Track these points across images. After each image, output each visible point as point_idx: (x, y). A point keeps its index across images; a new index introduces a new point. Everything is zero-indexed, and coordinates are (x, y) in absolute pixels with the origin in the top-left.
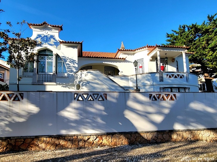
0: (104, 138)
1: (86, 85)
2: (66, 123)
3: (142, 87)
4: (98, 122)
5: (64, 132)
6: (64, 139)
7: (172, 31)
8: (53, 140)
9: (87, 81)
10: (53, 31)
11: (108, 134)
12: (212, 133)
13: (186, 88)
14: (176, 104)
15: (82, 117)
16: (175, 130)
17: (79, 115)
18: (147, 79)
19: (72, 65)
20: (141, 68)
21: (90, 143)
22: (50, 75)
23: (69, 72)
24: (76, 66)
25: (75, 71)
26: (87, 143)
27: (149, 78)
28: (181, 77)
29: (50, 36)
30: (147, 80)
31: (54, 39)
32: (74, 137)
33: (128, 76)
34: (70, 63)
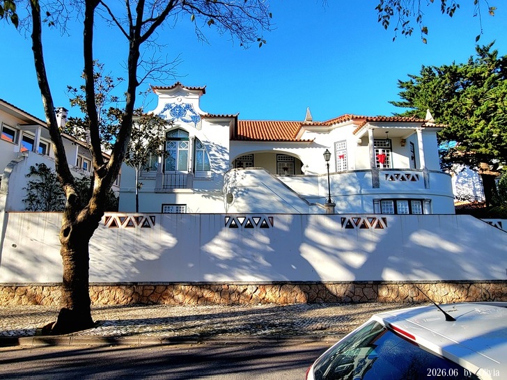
0: (267, 290)
1: (242, 195)
2: (214, 263)
3: (342, 197)
4: (260, 264)
5: (209, 278)
6: (210, 289)
7: (409, 76)
8: (194, 289)
9: (245, 189)
10: (189, 97)
11: (275, 284)
12: (452, 290)
13: (424, 199)
14: (386, 235)
15: (236, 254)
16: (384, 281)
17: (231, 251)
18: (350, 182)
19: (219, 156)
20: (342, 159)
21: (247, 297)
22: (184, 174)
23: (216, 169)
24: (227, 157)
25: (224, 167)
26: (242, 297)
27: (354, 180)
28: (413, 179)
29: (184, 105)
30: (350, 184)
31: (191, 110)
32: (223, 287)
33: (317, 176)
34: (216, 154)
